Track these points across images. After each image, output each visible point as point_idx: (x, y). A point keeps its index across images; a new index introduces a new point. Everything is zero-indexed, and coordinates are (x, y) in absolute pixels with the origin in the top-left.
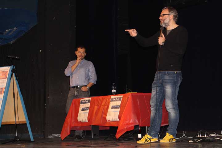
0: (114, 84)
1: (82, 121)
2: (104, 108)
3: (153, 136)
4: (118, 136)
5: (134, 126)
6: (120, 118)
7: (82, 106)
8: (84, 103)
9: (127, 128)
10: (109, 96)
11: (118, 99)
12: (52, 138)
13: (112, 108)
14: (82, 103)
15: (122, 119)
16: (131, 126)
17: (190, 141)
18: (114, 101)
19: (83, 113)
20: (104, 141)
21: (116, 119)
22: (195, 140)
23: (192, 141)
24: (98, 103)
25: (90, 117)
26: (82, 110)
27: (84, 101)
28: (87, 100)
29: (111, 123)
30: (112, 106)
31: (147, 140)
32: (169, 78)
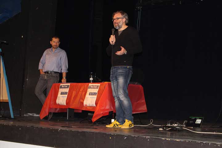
0: (92, 73)
1: (60, 104)
2: (82, 94)
3: (121, 123)
4: (94, 120)
5: (109, 112)
6: (96, 104)
7: (61, 90)
8: (63, 88)
9: (102, 113)
10: (87, 83)
11: (96, 87)
12: (27, 117)
13: (89, 95)
14: (61, 87)
15: (98, 105)
16: (106, 112)
17: (160, 129)
18: (92, 88)
19: (62, 97)
20: (80, 123)
21: (93, 104)
22: (165, 128)
23: (162, 129)
24: (77, 89)
25: (68, 101)
26: (61, 94)
27: (64, 86)
28: (66, 86)
29: (88, 108)
30: (90, 93)
31: (116, 125)
32: (122, 71)
